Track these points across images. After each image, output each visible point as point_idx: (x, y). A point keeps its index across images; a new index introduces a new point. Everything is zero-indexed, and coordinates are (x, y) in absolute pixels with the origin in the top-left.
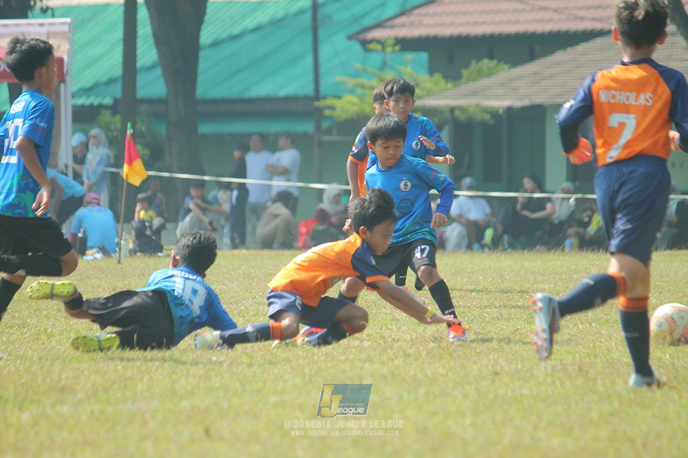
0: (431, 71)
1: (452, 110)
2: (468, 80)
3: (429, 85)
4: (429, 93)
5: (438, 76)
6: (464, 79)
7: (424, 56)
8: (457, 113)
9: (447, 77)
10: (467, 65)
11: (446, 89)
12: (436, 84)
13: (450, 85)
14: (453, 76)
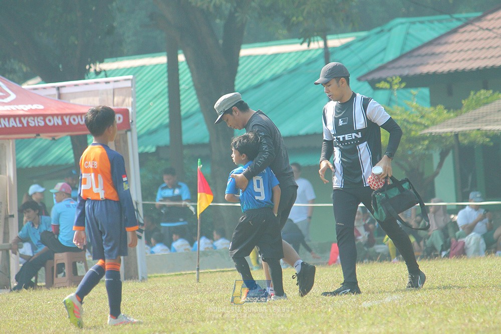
0: (433, 104)
1: (456, 135)
2: (468, 109)
3: (433, 115)
4: (434, 123)
5: (440, 107)
6: (464, 109)
7: (426, 91)
8: (461, 138)
9: (448, 108)
10: (466, 96)
11: (449, 118)
12: (439, 114)
13: (452, 115)
14: (454, 106)
